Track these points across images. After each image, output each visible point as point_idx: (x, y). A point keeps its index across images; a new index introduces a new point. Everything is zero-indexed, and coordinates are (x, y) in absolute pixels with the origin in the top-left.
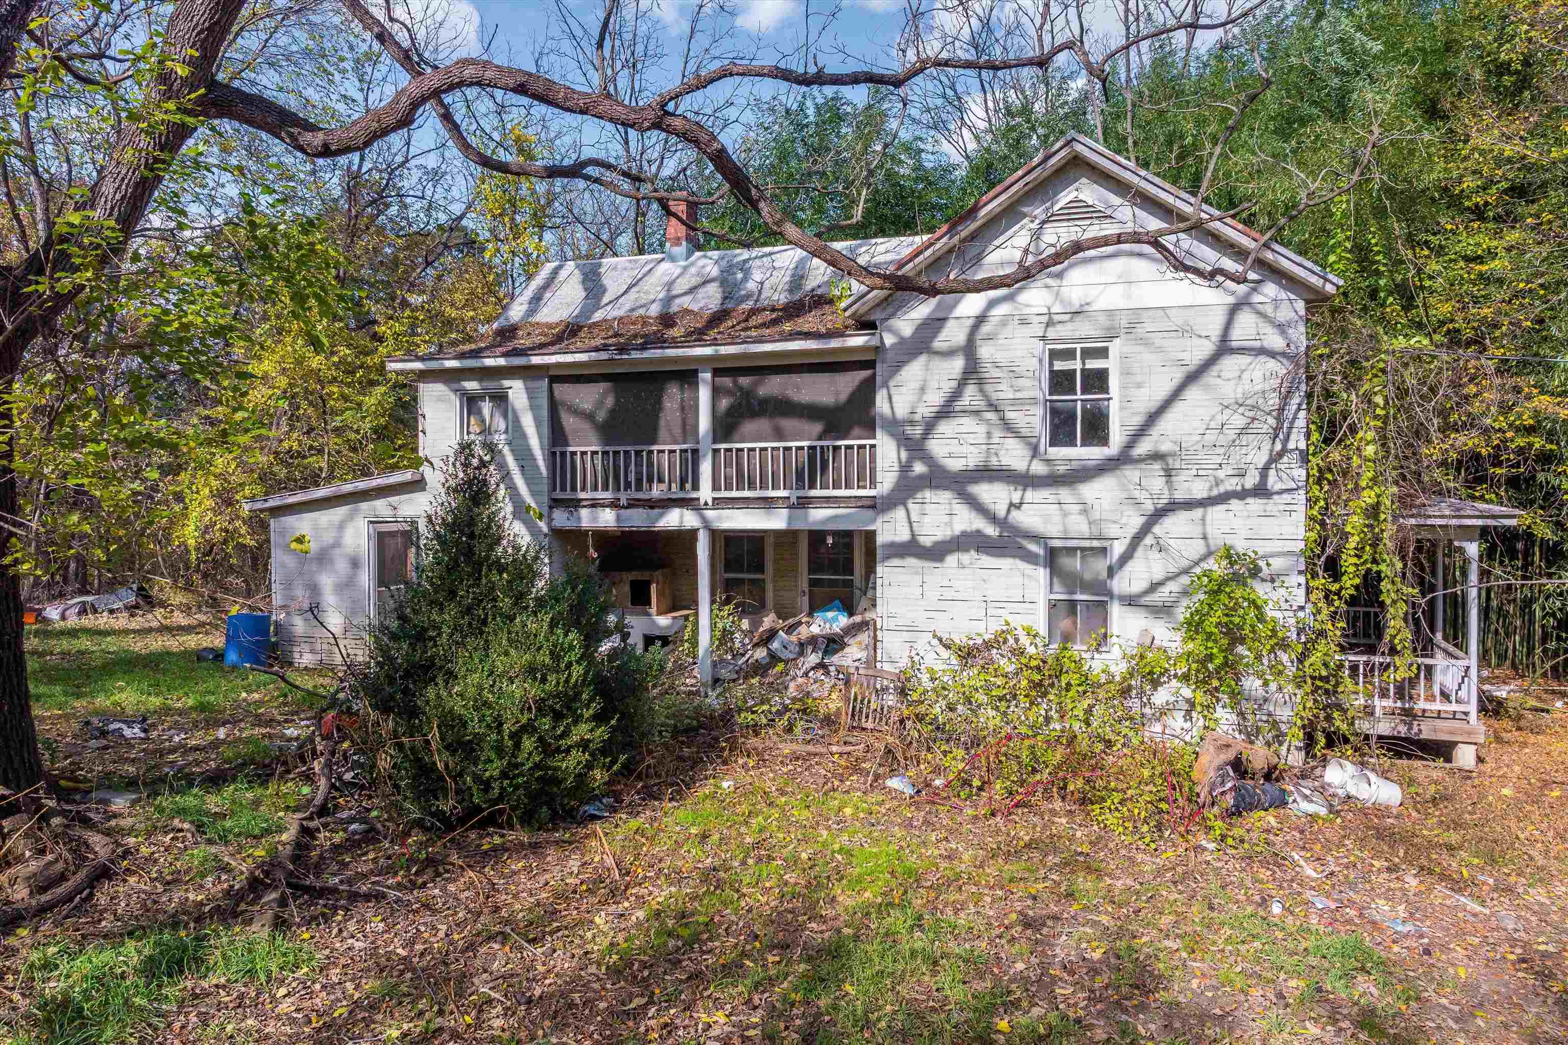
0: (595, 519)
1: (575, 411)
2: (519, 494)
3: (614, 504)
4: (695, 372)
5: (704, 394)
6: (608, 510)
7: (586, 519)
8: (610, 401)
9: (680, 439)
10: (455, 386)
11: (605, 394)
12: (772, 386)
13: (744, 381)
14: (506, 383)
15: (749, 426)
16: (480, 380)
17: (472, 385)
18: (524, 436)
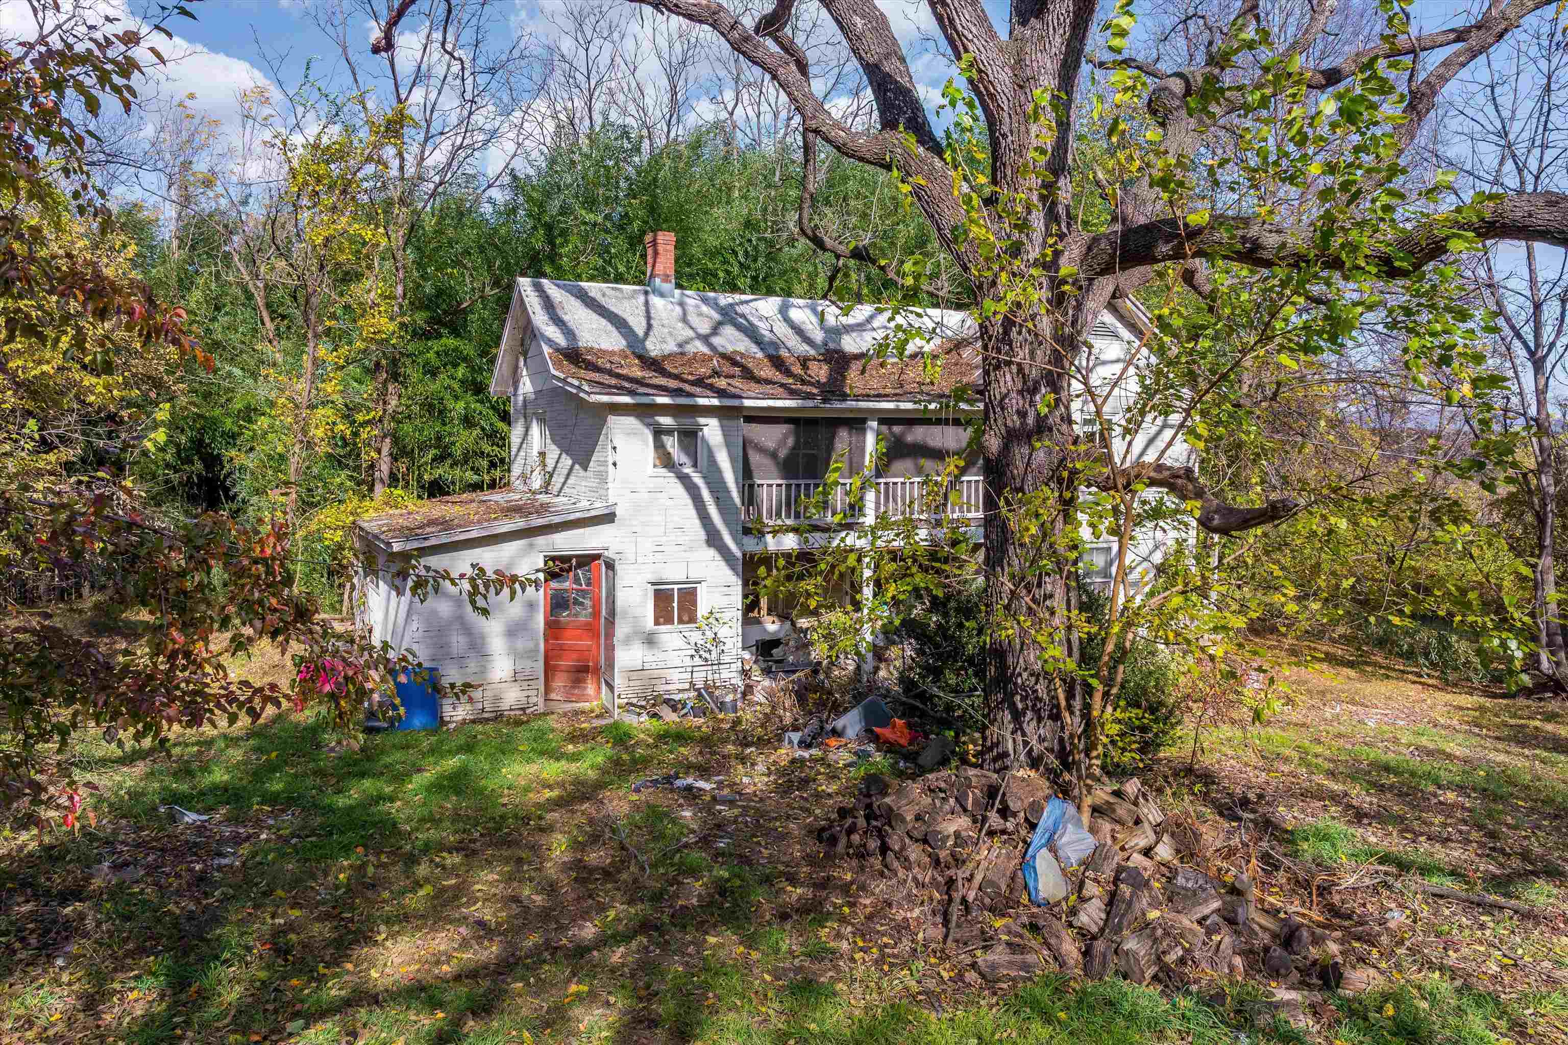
0: (779, 543)
1: (761, 450)
2: (712, 524)
3: (795, 530)
4: (864, 421)
5: (870, 439)
6: (791, 535)
7: (771, 543)
8: (790, 442)
9: (847, 474)
10: (650, 420)
11: (785, 437)
12: (918, 434)
13: (897, 429)
14: (702, 421)
15: (899, 465)
16: (674, 416)
17: (666, 421)
18: (719, 471)
